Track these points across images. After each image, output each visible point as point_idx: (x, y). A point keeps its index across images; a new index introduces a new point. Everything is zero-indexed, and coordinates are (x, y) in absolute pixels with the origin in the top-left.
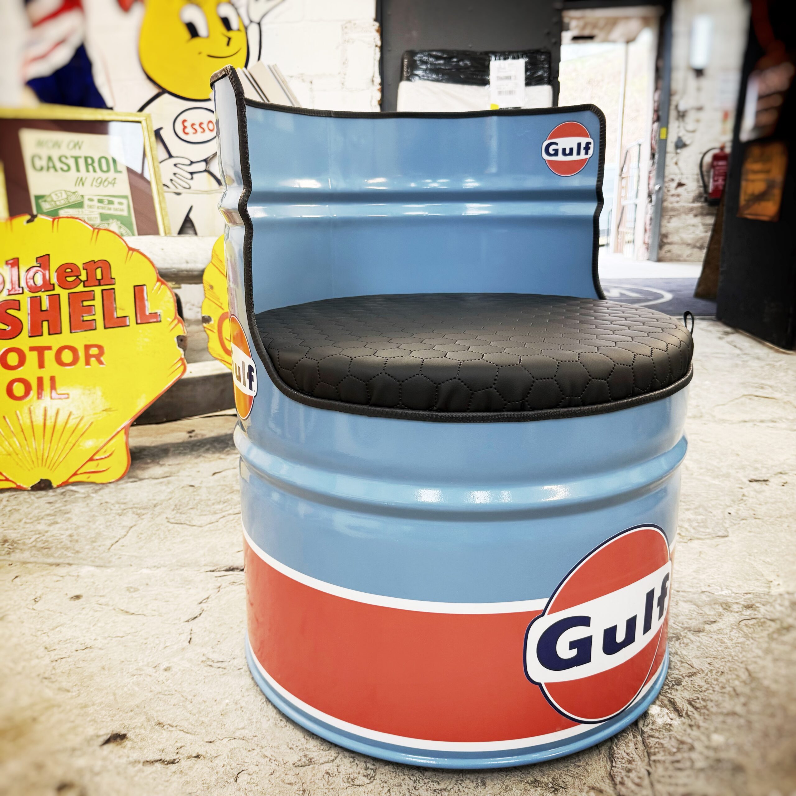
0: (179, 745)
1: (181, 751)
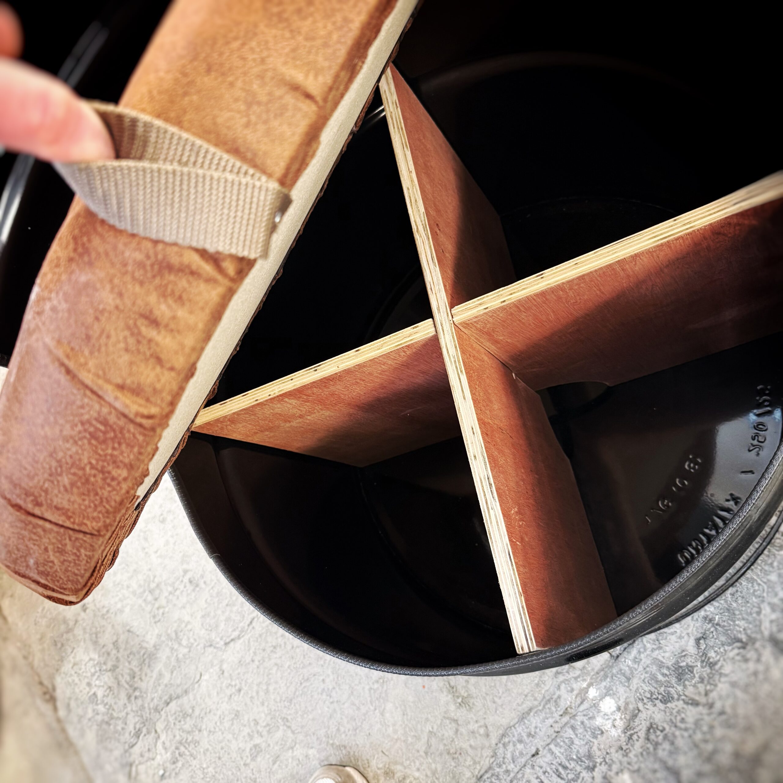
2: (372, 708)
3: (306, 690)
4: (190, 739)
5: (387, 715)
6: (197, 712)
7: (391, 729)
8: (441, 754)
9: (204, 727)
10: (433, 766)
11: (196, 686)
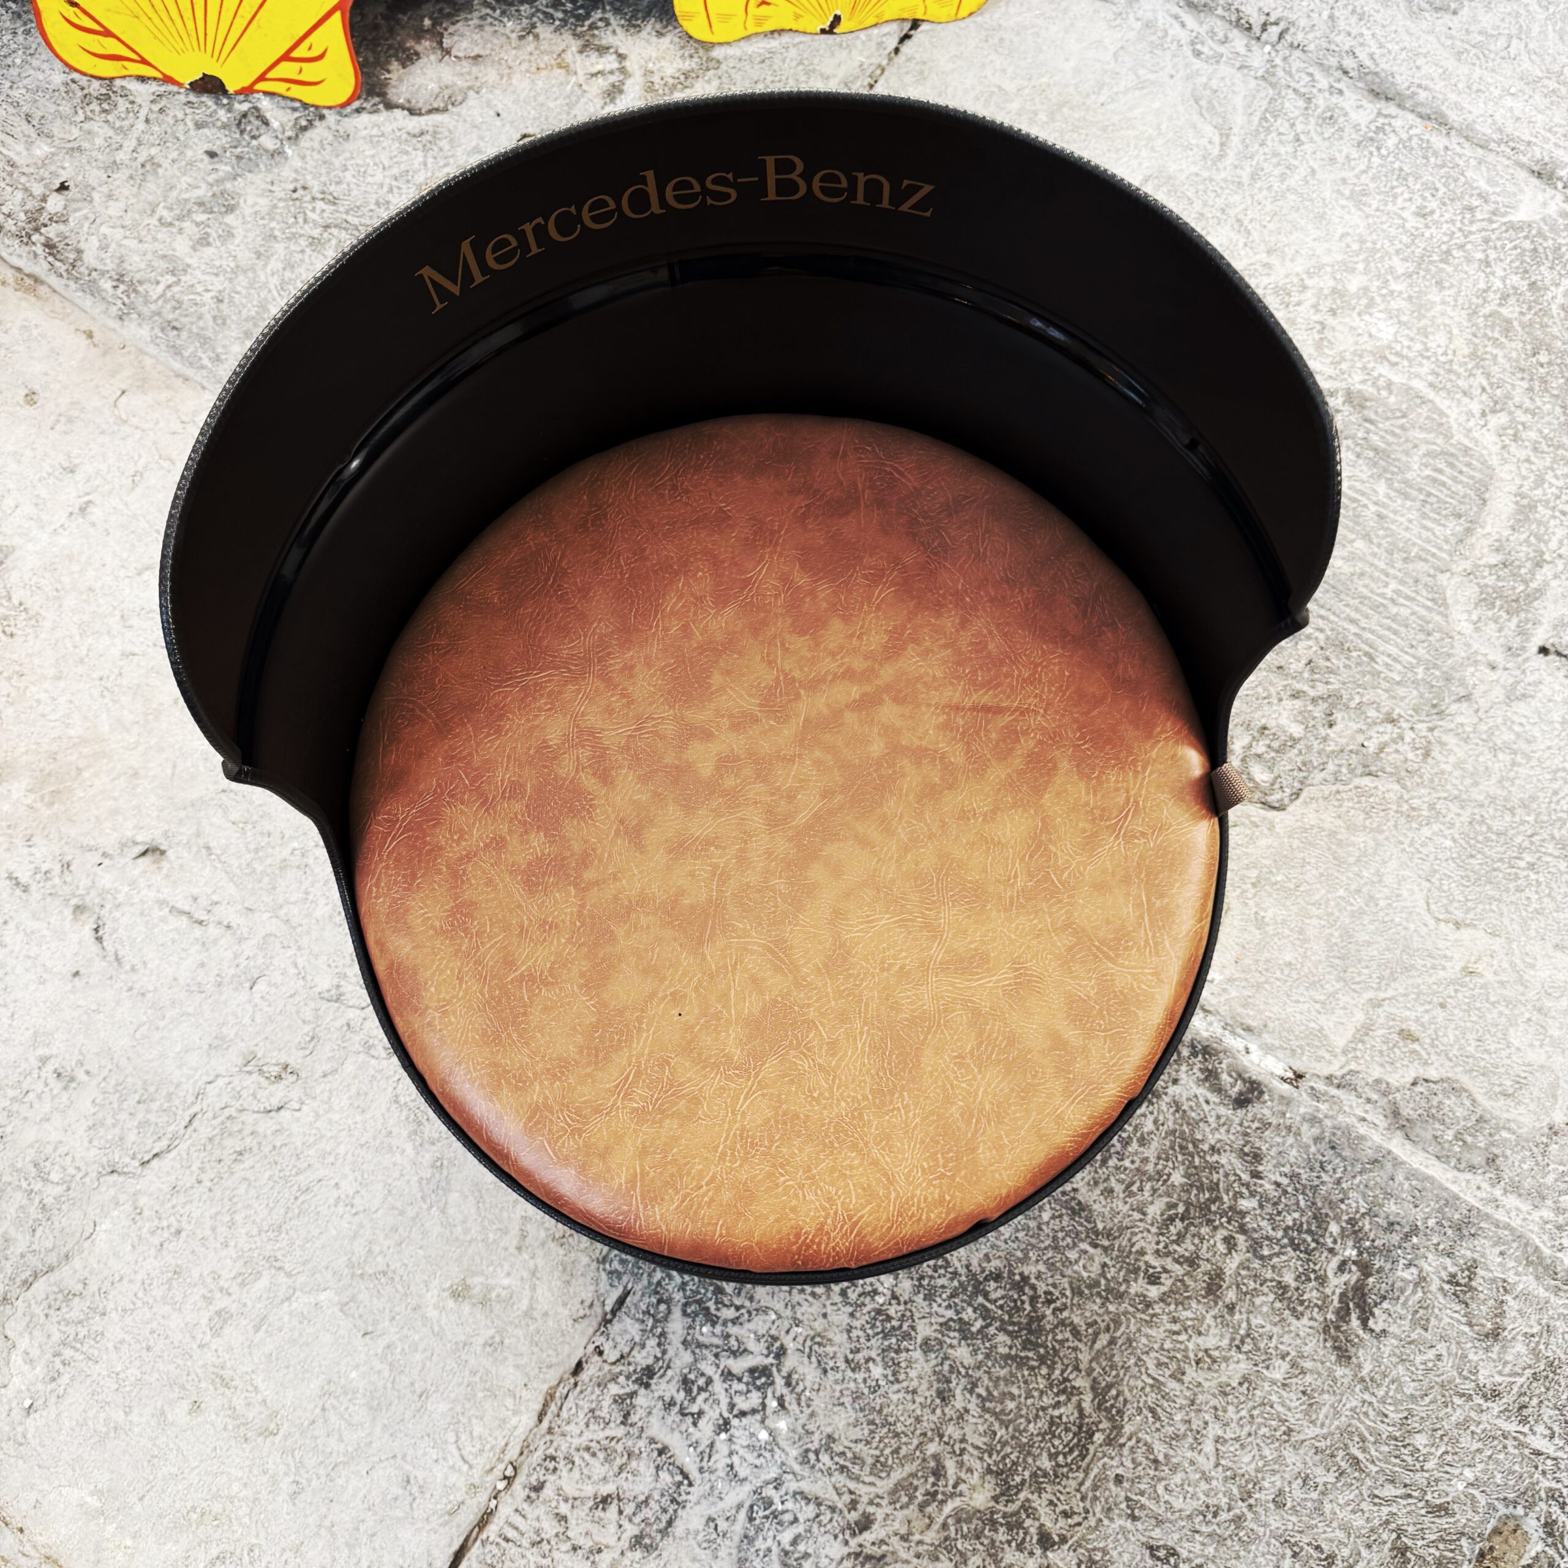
0: (215, 898)
1: (215, 909)
2: (425, 1206)
3: (306, 1206)
4: (83, 1332)
5: (451, 1211)
6: (93, 1287)
7: (459, 1229)
8: (543, 1244)
9: (111, 1306)
10: (532, 1263)
11: (86, 1244)
